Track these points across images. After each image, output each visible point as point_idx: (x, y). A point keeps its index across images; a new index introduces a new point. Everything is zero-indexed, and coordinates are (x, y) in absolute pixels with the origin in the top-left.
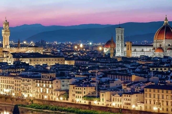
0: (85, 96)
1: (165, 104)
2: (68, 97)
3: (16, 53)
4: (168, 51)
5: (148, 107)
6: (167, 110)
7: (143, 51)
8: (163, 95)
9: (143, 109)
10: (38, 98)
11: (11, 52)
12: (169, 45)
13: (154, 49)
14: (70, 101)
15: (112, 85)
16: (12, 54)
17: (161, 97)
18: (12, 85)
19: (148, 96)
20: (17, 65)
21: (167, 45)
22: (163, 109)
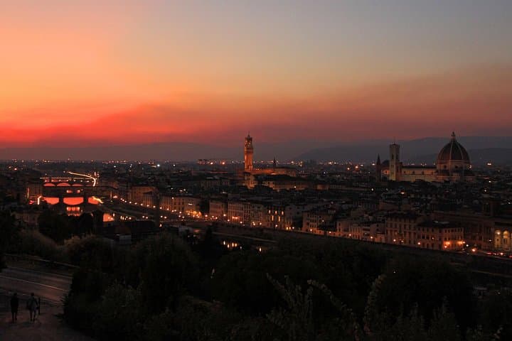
0: (320, 226)
1: (407, 235)
2: (301, 227)
3: (258, 175)
4: (454, 174)
5: (389, 239)
6: (410, 242)
7: (423, 173)
8: (405, 225)
9: (383, 241)
10: (269, 227)
11: (253, 174)
12: (456, 167)
13: (437, 172)
14: (303, 231)
15: (353, 213)
16: (254, 176)
17: (403, 226)
18: (241, 212)
19: (389, 225)
20: (259, 189)
21: (453, 166)
22: (405, 242)
